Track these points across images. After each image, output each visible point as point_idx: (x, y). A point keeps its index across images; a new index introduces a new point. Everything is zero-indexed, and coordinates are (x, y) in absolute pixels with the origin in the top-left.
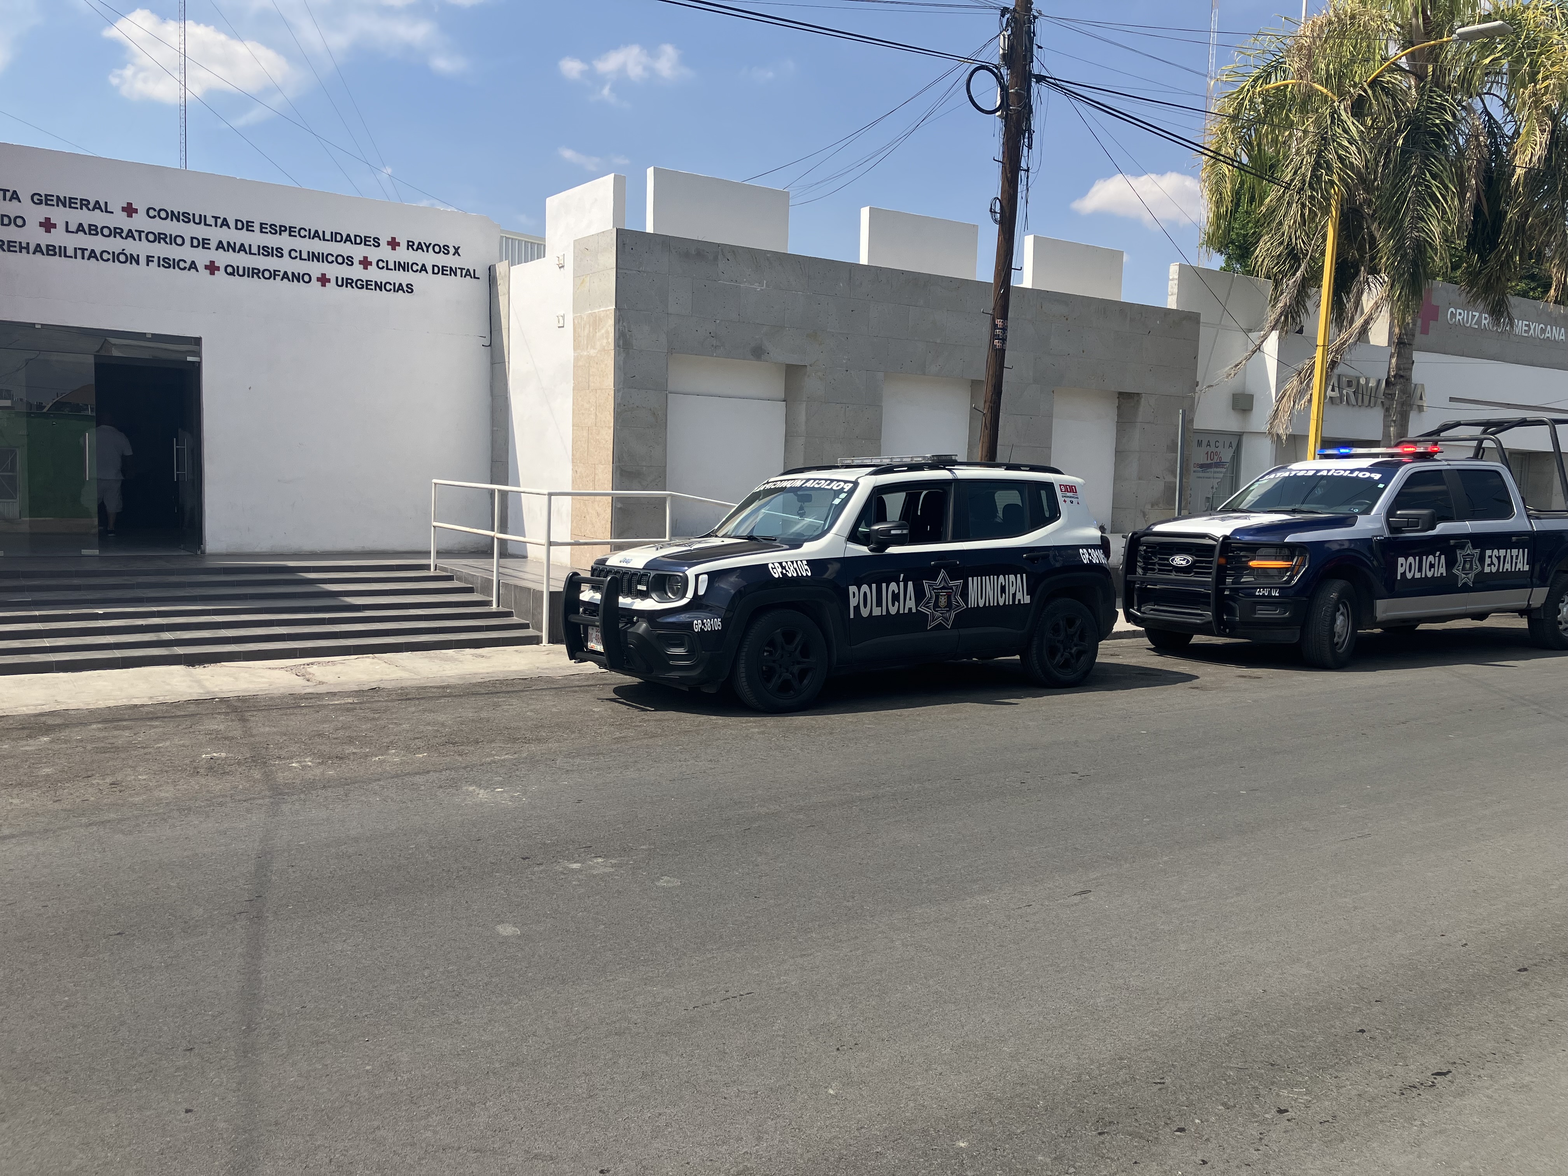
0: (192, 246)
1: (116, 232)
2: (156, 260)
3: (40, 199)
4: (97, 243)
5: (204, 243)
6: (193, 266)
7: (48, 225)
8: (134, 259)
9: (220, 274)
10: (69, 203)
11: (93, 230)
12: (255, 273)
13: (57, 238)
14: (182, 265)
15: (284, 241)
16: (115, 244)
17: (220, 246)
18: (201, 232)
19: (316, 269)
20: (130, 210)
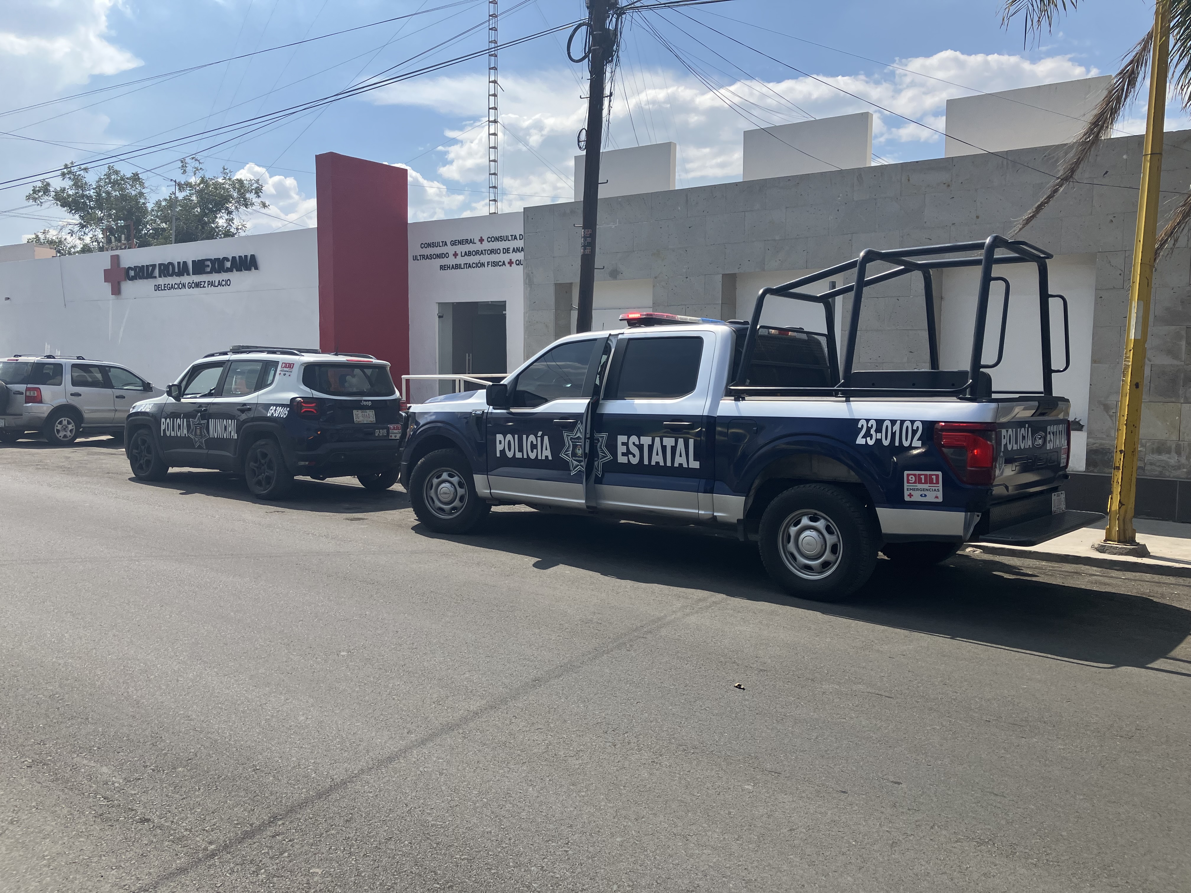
0: (503, 253)
1: (477, 253)
2: (490, 263)
3: (454, 243)
4: (471, 260)
5: (507, 251)
6: (504, 264)
7: (455, 255)
8: (483, 265)
9: (514, 265)
10: (461, 242)
11: (469, 254)
13: (459, 260)
14: (500, 264)
16: (477, 259)
17: (514, 250)
18: (506, 245)
20: (481, 240)
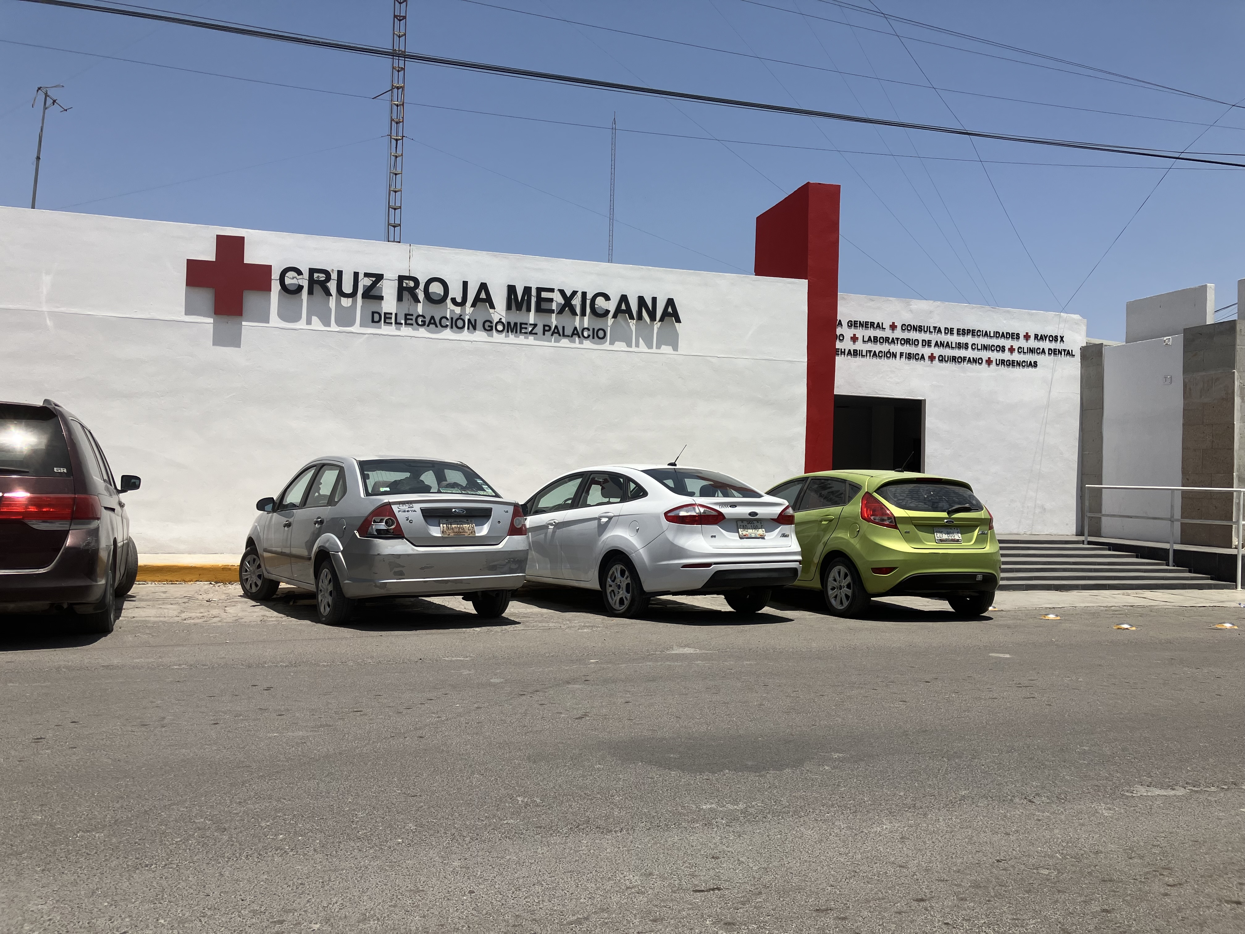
0: (923, 345)
1: (887, 340)
3: (852, 324)
4: (877, 348)
6: (923, 357)
7: (854, 339)
8: (894, 355)
9: (936, 361)
10: (866, 325)
11: (875, 340)
12: (954, 359)
13: (859, 346)
14: (917, 357)
15: (968, 339)
16: (885, 347)
17: (936, 344)
18: (927, 337)
19: (985, 355)
20: (893, 327)
